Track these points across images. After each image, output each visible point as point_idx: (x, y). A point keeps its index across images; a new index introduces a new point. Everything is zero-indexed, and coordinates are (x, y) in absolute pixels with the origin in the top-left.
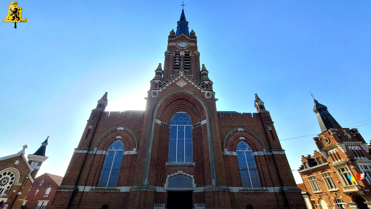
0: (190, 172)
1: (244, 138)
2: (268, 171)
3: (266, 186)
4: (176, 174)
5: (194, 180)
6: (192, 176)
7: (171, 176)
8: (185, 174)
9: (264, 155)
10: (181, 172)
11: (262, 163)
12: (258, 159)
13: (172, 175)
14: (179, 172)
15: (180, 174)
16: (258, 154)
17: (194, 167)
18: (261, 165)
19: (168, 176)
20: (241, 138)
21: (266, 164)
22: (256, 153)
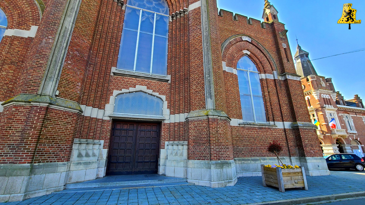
0: (159, 89)
1: (249, 53)
2: (277, 101)
3: (274, 121)
4: (131, 89)
5: (166, 103)
6: (164, 97)
7: (120, 92)
8: (150, 91)
9: (273, 79)
10: (144, 88)
11: (270, 89)
12: (266, 84)
13: (124, 90)
14: (138, 87)
15: (141, 91)
16: (266, 77)
17: (167, 83)
18: (269, 92)
19: (116, 92)
20: (245, 52)
21: (276, 91)
22: (263, 76)
